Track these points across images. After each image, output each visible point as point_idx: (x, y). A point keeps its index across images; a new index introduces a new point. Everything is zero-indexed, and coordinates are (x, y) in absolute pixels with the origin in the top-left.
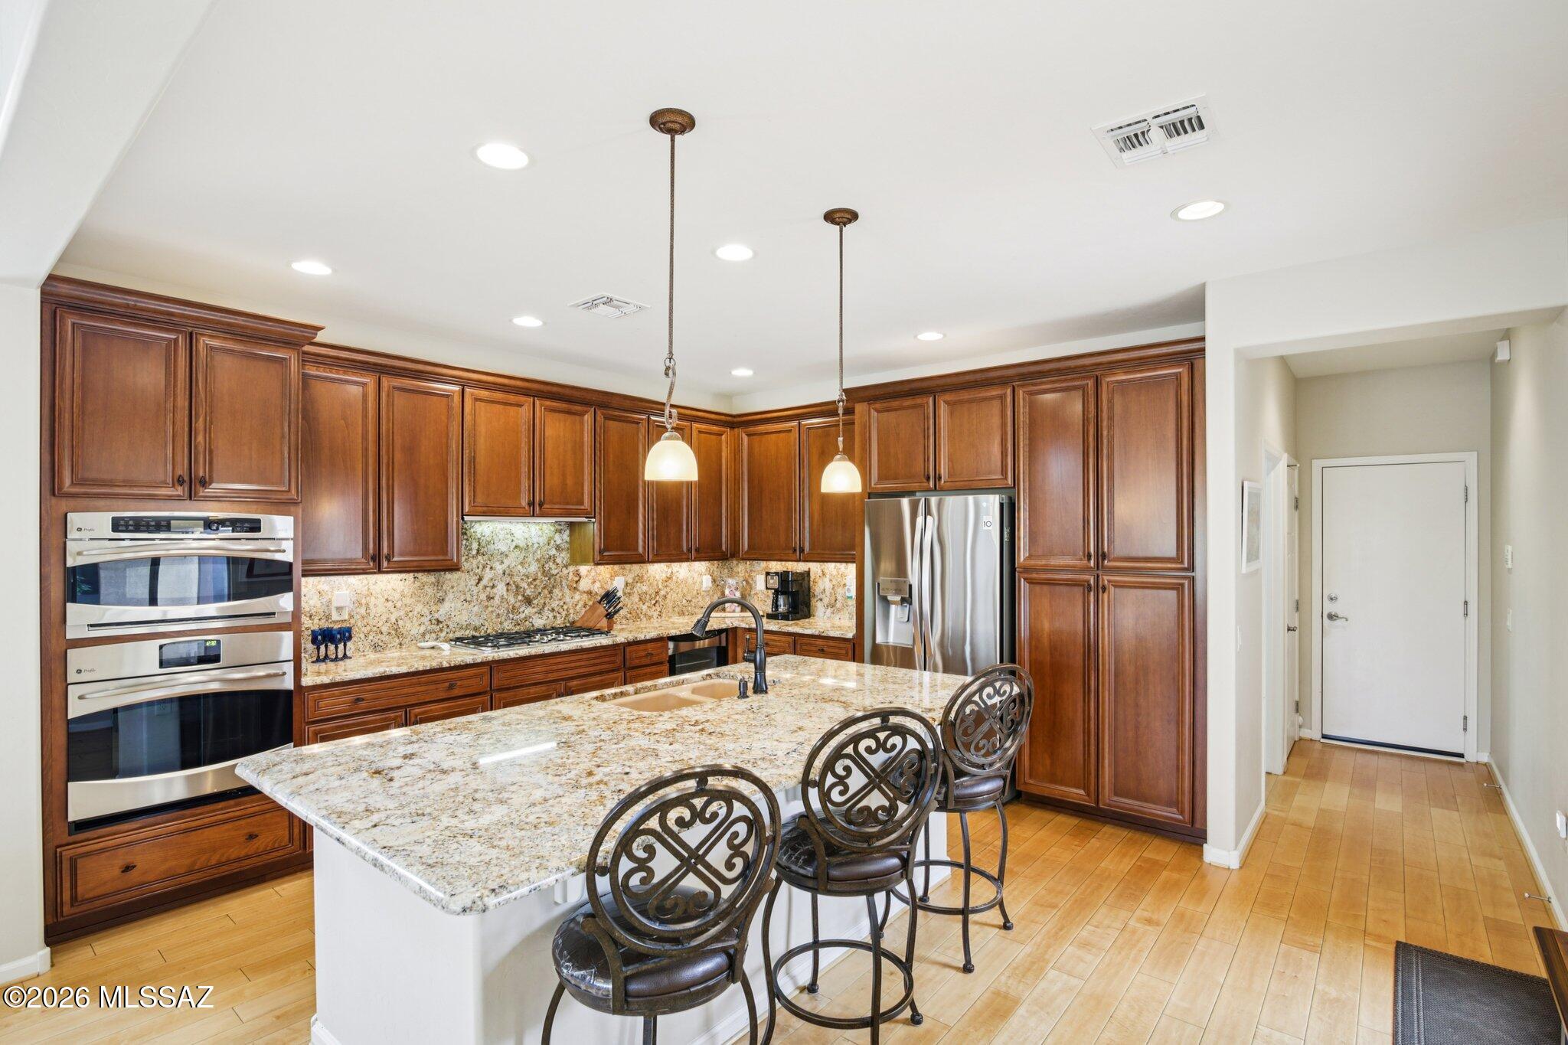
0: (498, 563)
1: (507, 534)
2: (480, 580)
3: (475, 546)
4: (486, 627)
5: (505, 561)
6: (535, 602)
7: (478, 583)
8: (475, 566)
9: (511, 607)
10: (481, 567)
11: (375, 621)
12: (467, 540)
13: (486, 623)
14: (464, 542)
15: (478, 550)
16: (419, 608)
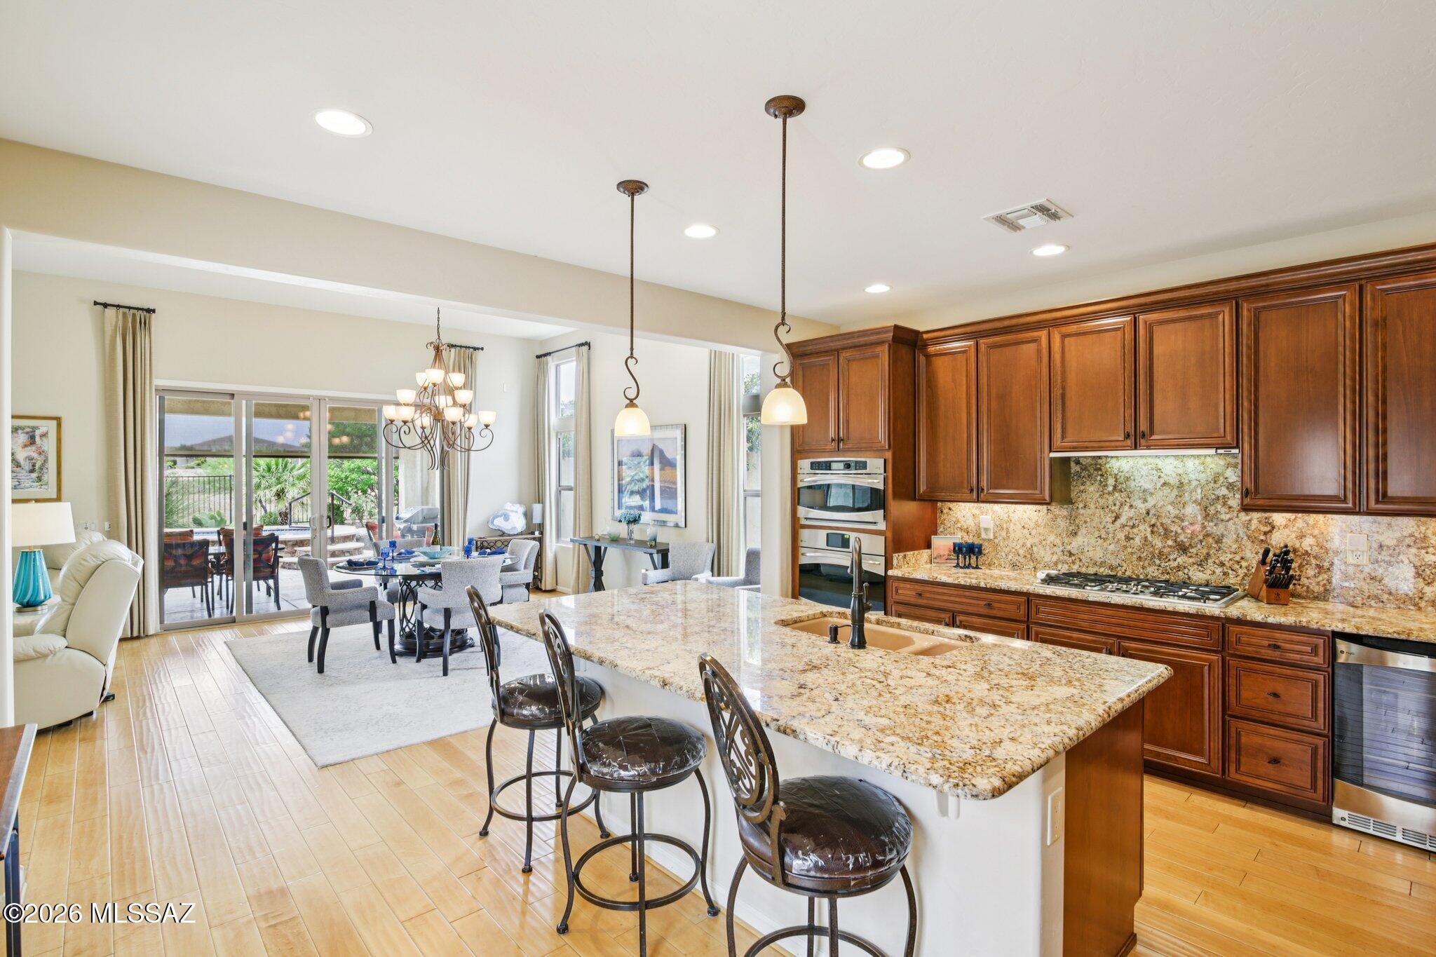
0: (1140, 502)
1: (1152, 469)
2: (1117, 517)
3: (1111, 481)
4: (1124, 568)
5: (1149, 499)
6: (1194, 550)
7: (1115, 521)
8: (1110, 502)
9: (1157, 551)
10: (1118, 504)
11: (1014, 544)
12: (1102, 475)
13: (1125, 565)
14: (1099, 478)
15: (1115, 487)
16: (1052, 538)
